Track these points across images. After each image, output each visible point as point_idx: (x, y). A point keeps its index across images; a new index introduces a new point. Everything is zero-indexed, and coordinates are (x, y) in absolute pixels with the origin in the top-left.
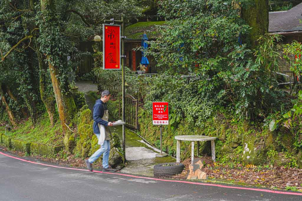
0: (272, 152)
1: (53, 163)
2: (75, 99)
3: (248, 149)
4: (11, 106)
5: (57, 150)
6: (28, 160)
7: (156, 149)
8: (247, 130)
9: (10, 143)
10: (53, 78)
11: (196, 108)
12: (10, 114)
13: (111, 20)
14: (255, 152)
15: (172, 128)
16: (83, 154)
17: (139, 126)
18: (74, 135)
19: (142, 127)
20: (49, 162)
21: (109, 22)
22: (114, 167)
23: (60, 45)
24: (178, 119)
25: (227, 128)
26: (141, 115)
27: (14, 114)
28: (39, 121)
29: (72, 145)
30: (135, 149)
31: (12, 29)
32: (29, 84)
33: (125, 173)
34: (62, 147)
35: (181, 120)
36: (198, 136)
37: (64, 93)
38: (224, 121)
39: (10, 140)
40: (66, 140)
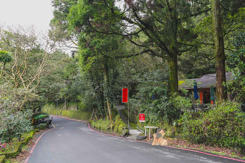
0: (176, 134)
1: (107, 134)
2: (115, 112)
3: (168, 132)
4: (96, 113)
5: (108, 129)
6: (99, 132)
7: (141, 131)
8: (168, 125)
9: (95, 126)
10: (108, 104)
11: (152, 117)
12: (96, 116)
13: (125, 86)
14: (171, 133)
15: (146, 123)
16: (116, 131)
17: (137, 122)
18: (114, 124)
19: (137, 123)
20: (105, 133)
21: (124, 87)
22: (125, 136)
23: (110, 94)
24: (148, 120)
25: (162, 124)
26: (137, 118)
27: (97, 116)
28: (105, 119)
29: (113, 128)
30: (134, 130)
31: (97, 88)
32: (101, 106)
33: (128, 138)
34: (110, 128)
35: (149, 121)
36: (154, 127)
37: (111, 110)
38: (161, 122)
39: (95, 125)
40: (111, 126)
